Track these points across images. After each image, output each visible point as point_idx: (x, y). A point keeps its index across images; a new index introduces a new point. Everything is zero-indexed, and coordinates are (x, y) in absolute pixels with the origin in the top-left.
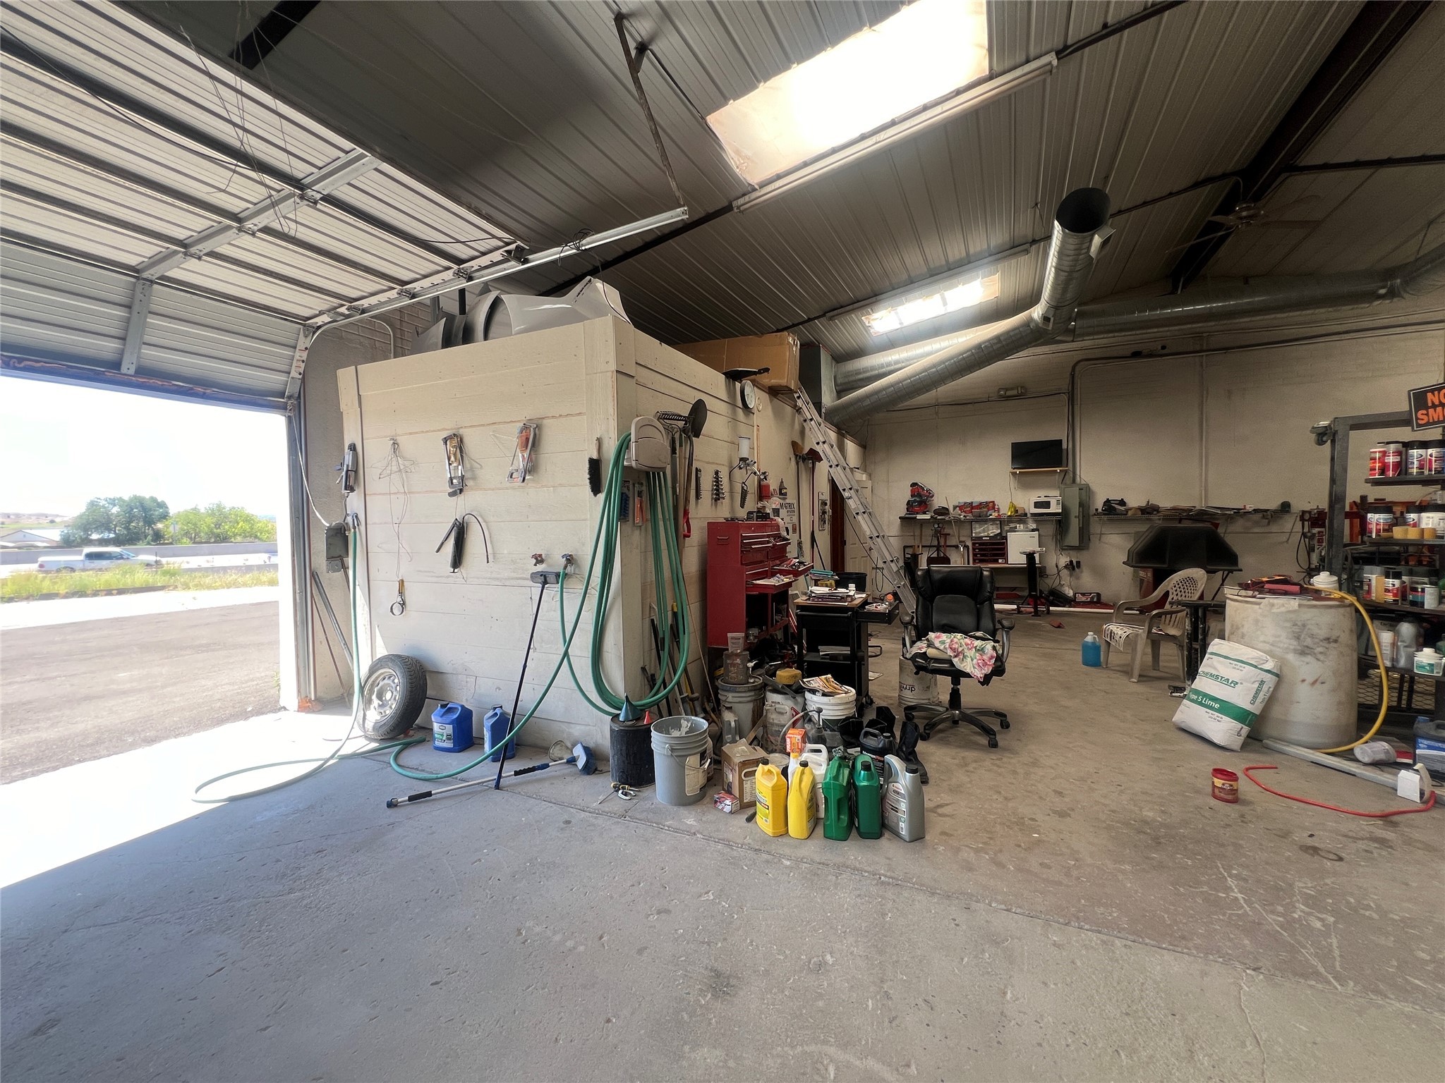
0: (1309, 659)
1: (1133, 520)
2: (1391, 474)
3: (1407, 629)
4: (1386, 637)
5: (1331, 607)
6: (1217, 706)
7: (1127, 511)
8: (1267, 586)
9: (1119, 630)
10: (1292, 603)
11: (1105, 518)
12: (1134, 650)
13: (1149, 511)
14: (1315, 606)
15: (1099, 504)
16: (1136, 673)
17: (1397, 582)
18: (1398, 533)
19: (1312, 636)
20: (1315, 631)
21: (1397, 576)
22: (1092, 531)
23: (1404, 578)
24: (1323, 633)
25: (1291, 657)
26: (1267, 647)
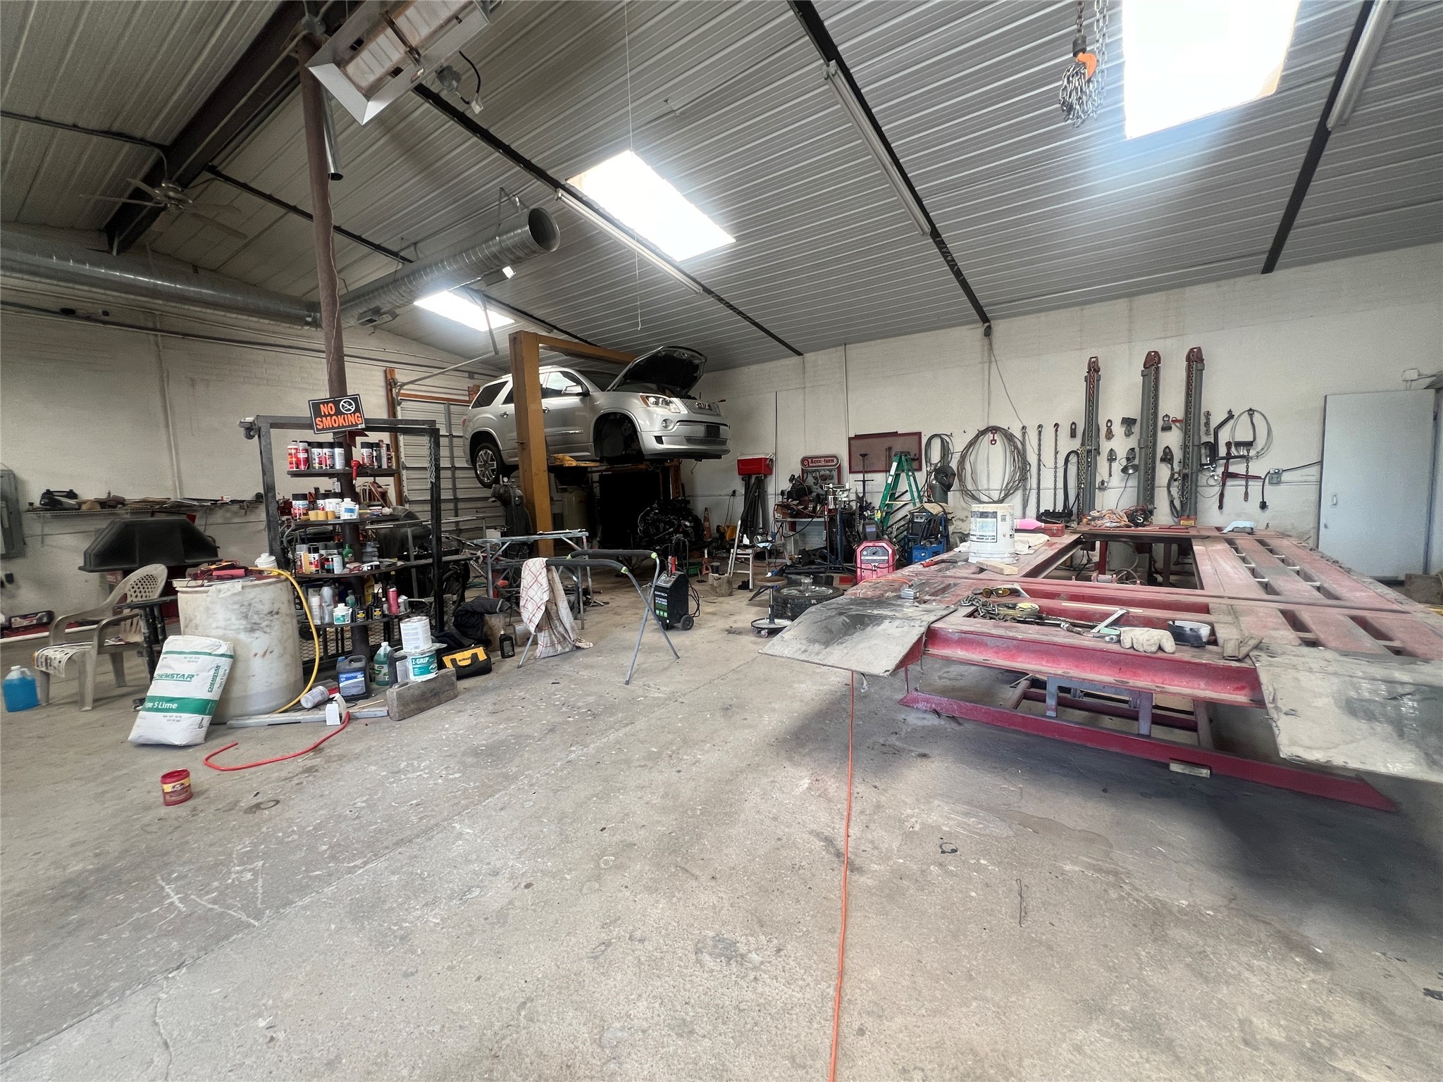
0: (258, 634)
1: (90, 515)
2: (302, 467)
3: (327, 591)
4: (315, 601)
5: (270, 584)
6: (175, 706)
7: (80, 504)
8: (215, 573)
9: (58, 654)
10: (237, 585)
11: (48, 514)
12: (82, 673)
13: (110, 504)
14: (257, 586)
15: (35, 497)
16: (89, 698)
17: (316, 556)
18: (312, 516)
19: (257, 613)
20: (260, 607)
21: (316, 550)
22: (26, 531)
23: (322, 552)
24: (266, 608)
25: (243, 636)
26: (221, 632)
